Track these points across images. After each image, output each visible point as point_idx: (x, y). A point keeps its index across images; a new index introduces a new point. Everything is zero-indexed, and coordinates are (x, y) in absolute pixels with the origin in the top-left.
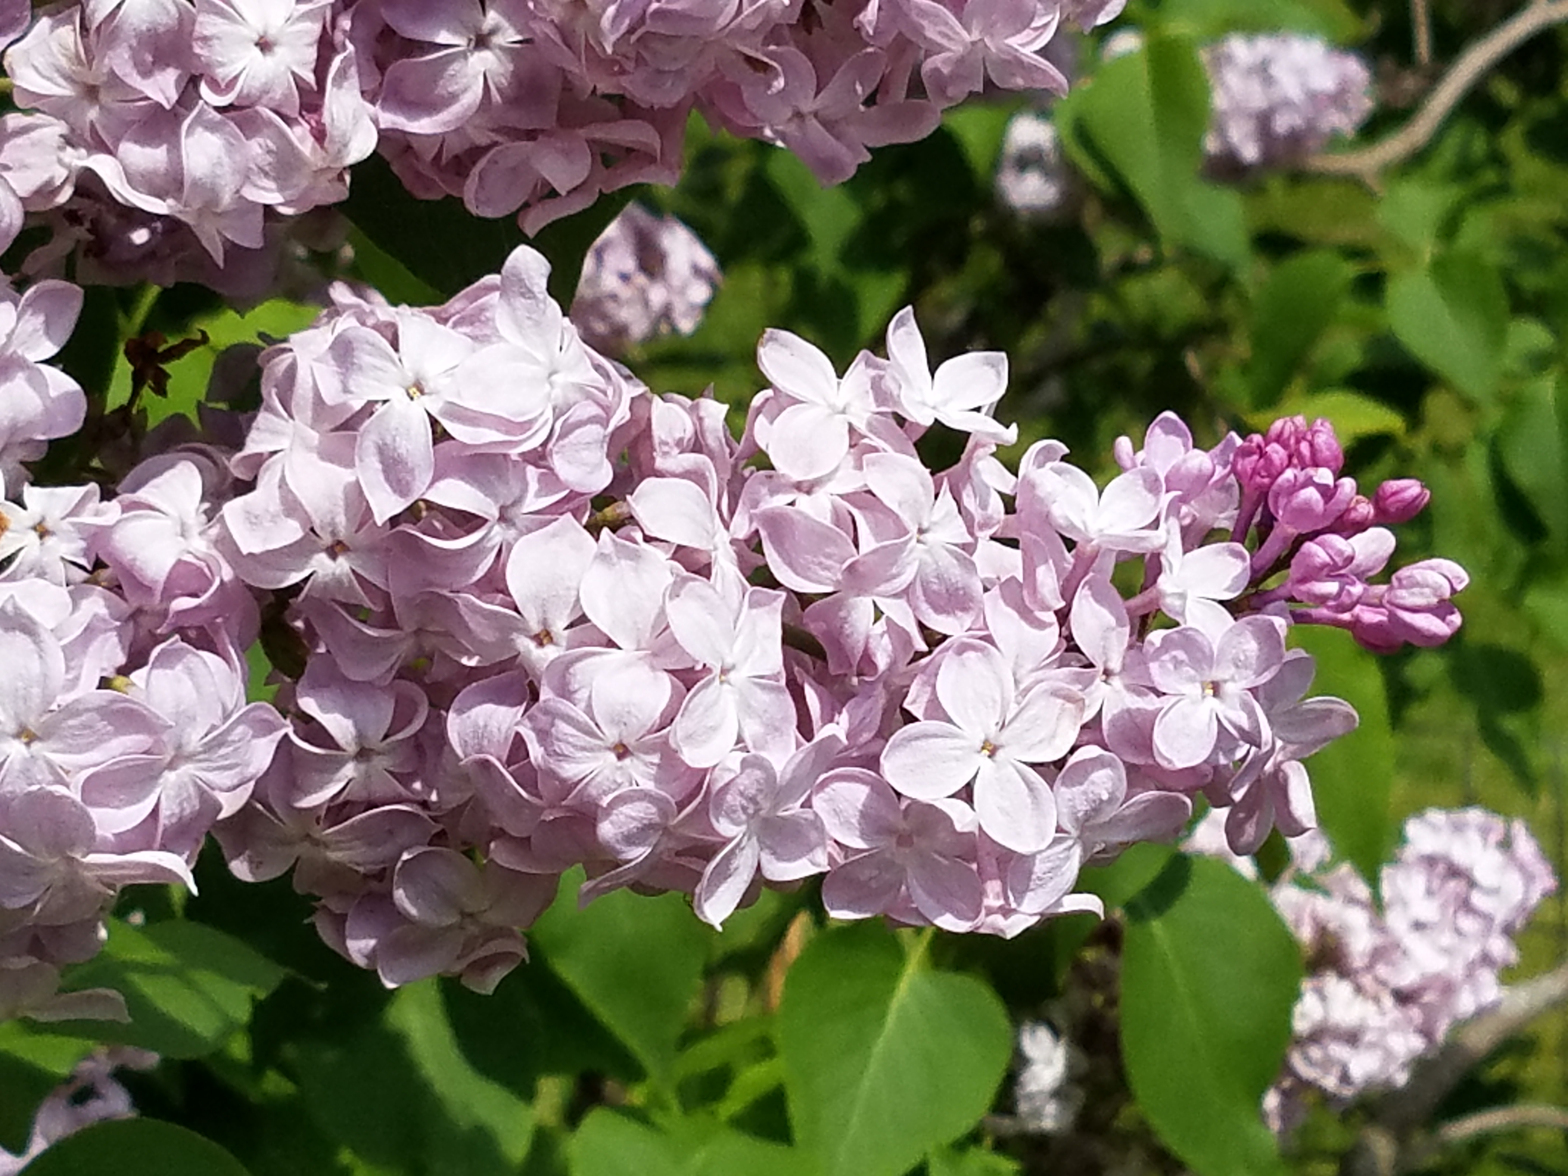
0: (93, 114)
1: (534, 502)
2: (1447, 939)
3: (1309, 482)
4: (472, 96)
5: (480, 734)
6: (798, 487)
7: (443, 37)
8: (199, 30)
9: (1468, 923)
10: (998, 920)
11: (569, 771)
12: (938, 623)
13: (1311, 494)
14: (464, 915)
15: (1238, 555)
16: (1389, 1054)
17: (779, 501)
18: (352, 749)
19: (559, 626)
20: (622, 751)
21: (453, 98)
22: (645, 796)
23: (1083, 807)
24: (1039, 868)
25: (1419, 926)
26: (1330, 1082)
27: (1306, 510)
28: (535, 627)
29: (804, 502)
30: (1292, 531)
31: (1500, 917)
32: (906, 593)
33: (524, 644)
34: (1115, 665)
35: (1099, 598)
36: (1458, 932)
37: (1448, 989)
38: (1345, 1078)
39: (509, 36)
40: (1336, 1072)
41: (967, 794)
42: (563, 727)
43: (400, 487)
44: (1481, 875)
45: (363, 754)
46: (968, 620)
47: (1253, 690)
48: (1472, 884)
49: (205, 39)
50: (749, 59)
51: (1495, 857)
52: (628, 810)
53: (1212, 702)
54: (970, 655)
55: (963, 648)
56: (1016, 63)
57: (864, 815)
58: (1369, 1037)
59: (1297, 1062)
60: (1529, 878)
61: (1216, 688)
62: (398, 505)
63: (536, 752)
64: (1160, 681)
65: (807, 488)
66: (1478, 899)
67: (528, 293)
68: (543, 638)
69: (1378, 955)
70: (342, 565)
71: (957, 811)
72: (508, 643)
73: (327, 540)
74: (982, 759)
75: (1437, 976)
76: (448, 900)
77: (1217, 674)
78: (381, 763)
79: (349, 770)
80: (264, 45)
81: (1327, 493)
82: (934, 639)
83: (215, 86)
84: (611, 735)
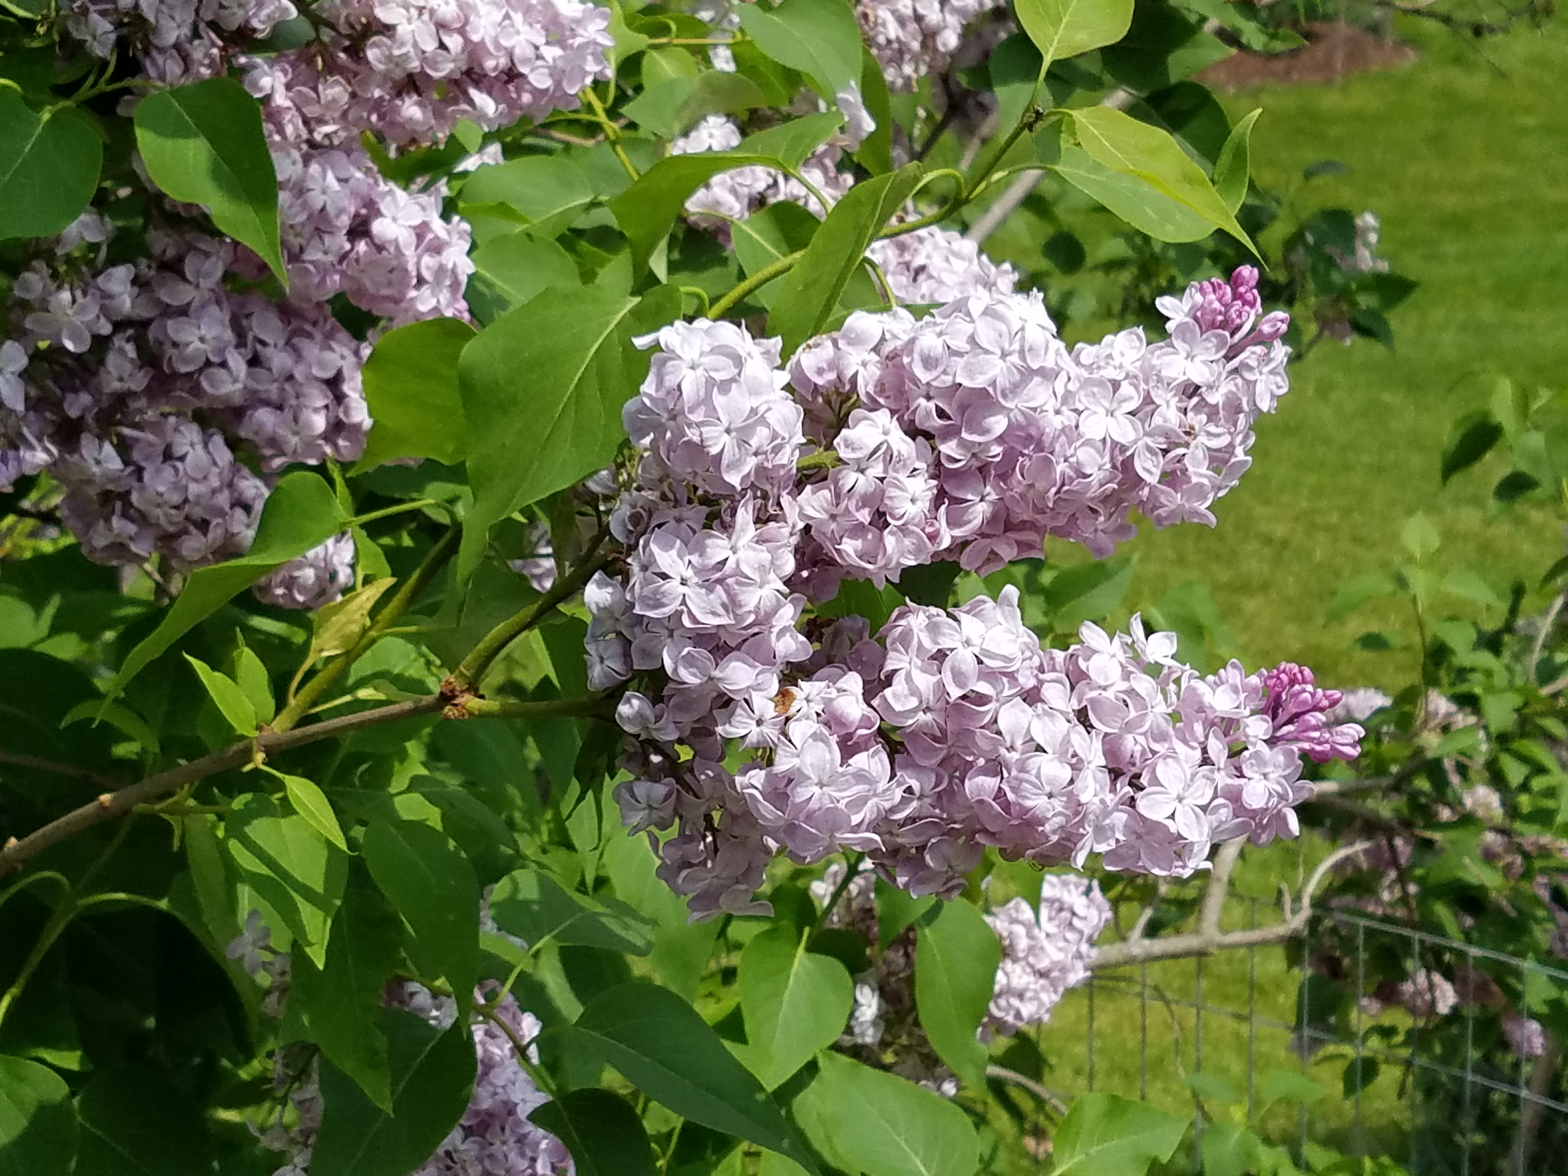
0: (833, 526)
1: (1007, 692)
2: (1061, 944)
3: (1304, 691)
4: (977, 522)
5: (980, 789)
6: (1100, 687)
7: (969, 497)
8: (887, 494)
9: (1070, 935)
10: (1180, 870)
11: (1028, 803)
12: (1156, 747)
13: (1306, 695)
14: (950, 867)
15: (1266, 721)
16: (1041, 1004)
17: (1094, 694)
18: (918, 794)
19: (1019, 743)
20: (1050, 796)
21: (970, 521)
22: (1060, 814)
23: (1215, 824)
24: (1196, 849)
25: (1048, 935)
26: (1010, 1019)
27: (1305, 702)
28: (1008, 744)
29: (1104, 694)
30: (1294, 711)
31: (1087, 932)
32: (1145, 734)
33: (1003, 751)
34: (1222, 766)
35: (1216, 738)
36: (1066, 940)
37: (1064, 970)
38: (1018, 1015)
39: (994, 497)
40: (1012, 1013)
41: (1172, 817)
42: (1026, 785)
43: (959, 684)
44: (1077, 910)
45: (920, 798)
46: (1166, 745)
47: (1284, 777)
48: (1074, 914)
49: (891, 498)
50: (1091, 508)
51: (1083, 900)
52: (1056, 819)
53: (1264, 782)
54: (1169, 760)
55: (1166, 757)
56: (1197, 513)
57: (1125, 826)
58: (1029, 994)
59: (992, 1007)
60: (1100, 911)
61: (1265, 776)
62: (961, 693)
63: (1011, 796)
64: (1246, 772)
65: (1105, 688)
66: (1076, 922)
67: (1010, 605)
68: (1011, 748)
69: (1031, 949)
70: (929, 717)
71: (1169, 823)
72: (997, 751)
73: (924, 706)
74: (1176, 804)
75: (1058, 962)
76: (946, 859)
77: (1267, 770)
78: (928, 801)
79: (915, 804)
80: (913, 501)
81: (1313, 695)
82: (1154, 753)
83: (893, 517)
84: (1048, 789)
